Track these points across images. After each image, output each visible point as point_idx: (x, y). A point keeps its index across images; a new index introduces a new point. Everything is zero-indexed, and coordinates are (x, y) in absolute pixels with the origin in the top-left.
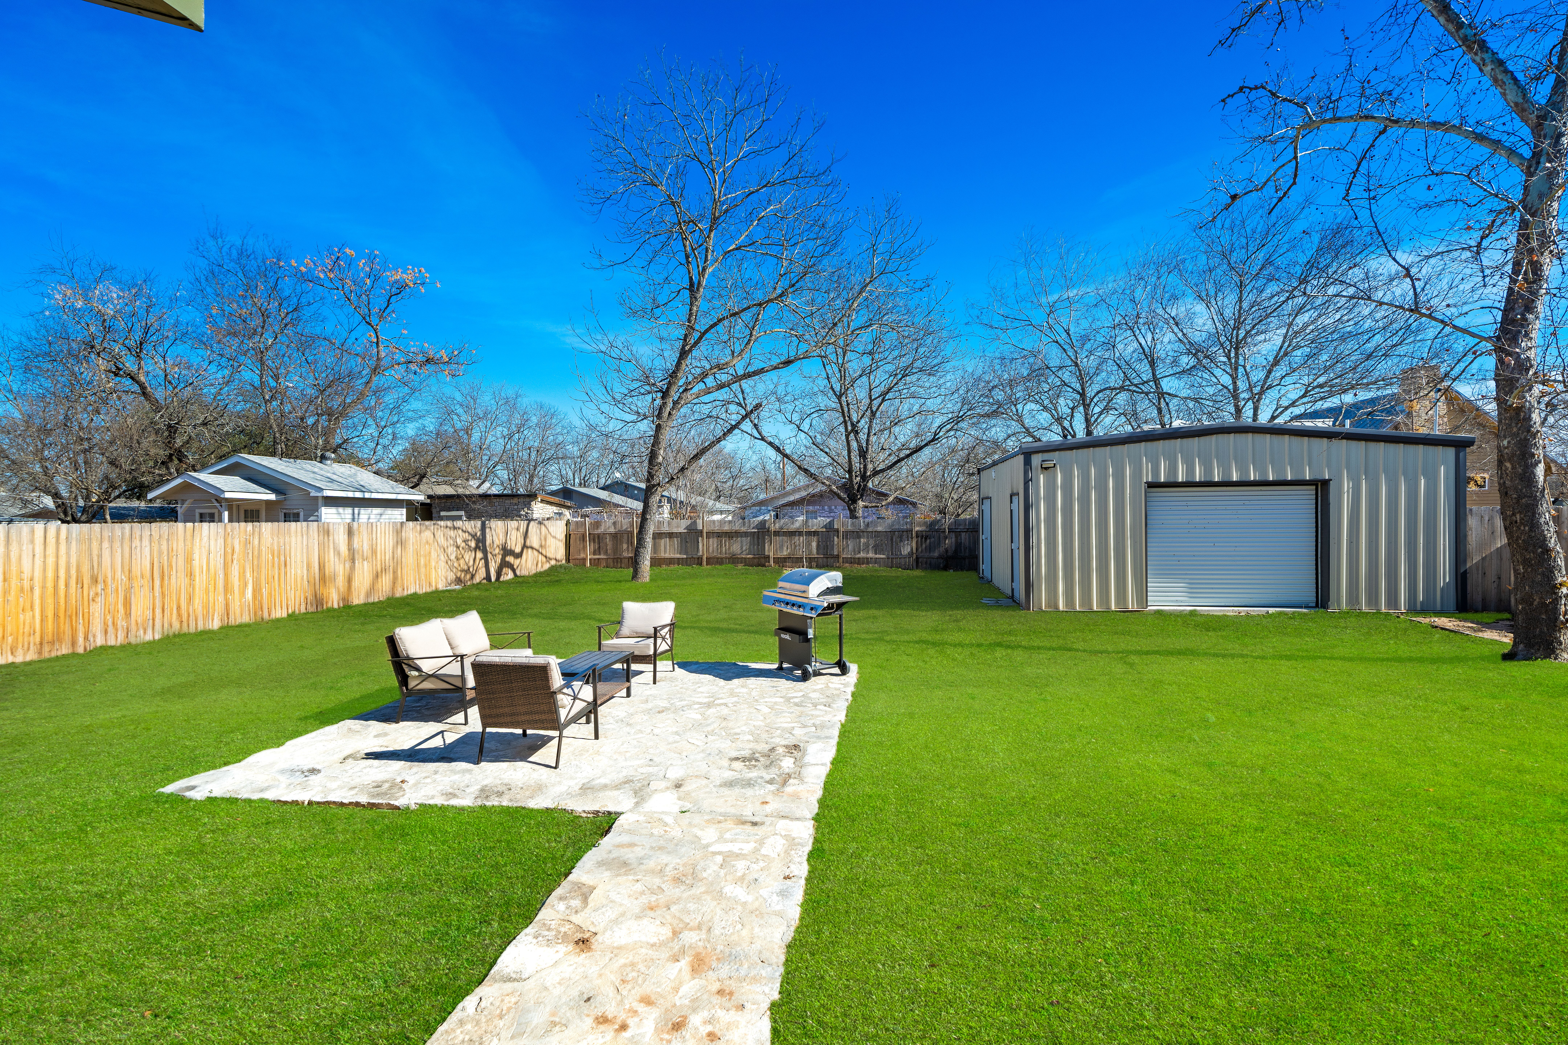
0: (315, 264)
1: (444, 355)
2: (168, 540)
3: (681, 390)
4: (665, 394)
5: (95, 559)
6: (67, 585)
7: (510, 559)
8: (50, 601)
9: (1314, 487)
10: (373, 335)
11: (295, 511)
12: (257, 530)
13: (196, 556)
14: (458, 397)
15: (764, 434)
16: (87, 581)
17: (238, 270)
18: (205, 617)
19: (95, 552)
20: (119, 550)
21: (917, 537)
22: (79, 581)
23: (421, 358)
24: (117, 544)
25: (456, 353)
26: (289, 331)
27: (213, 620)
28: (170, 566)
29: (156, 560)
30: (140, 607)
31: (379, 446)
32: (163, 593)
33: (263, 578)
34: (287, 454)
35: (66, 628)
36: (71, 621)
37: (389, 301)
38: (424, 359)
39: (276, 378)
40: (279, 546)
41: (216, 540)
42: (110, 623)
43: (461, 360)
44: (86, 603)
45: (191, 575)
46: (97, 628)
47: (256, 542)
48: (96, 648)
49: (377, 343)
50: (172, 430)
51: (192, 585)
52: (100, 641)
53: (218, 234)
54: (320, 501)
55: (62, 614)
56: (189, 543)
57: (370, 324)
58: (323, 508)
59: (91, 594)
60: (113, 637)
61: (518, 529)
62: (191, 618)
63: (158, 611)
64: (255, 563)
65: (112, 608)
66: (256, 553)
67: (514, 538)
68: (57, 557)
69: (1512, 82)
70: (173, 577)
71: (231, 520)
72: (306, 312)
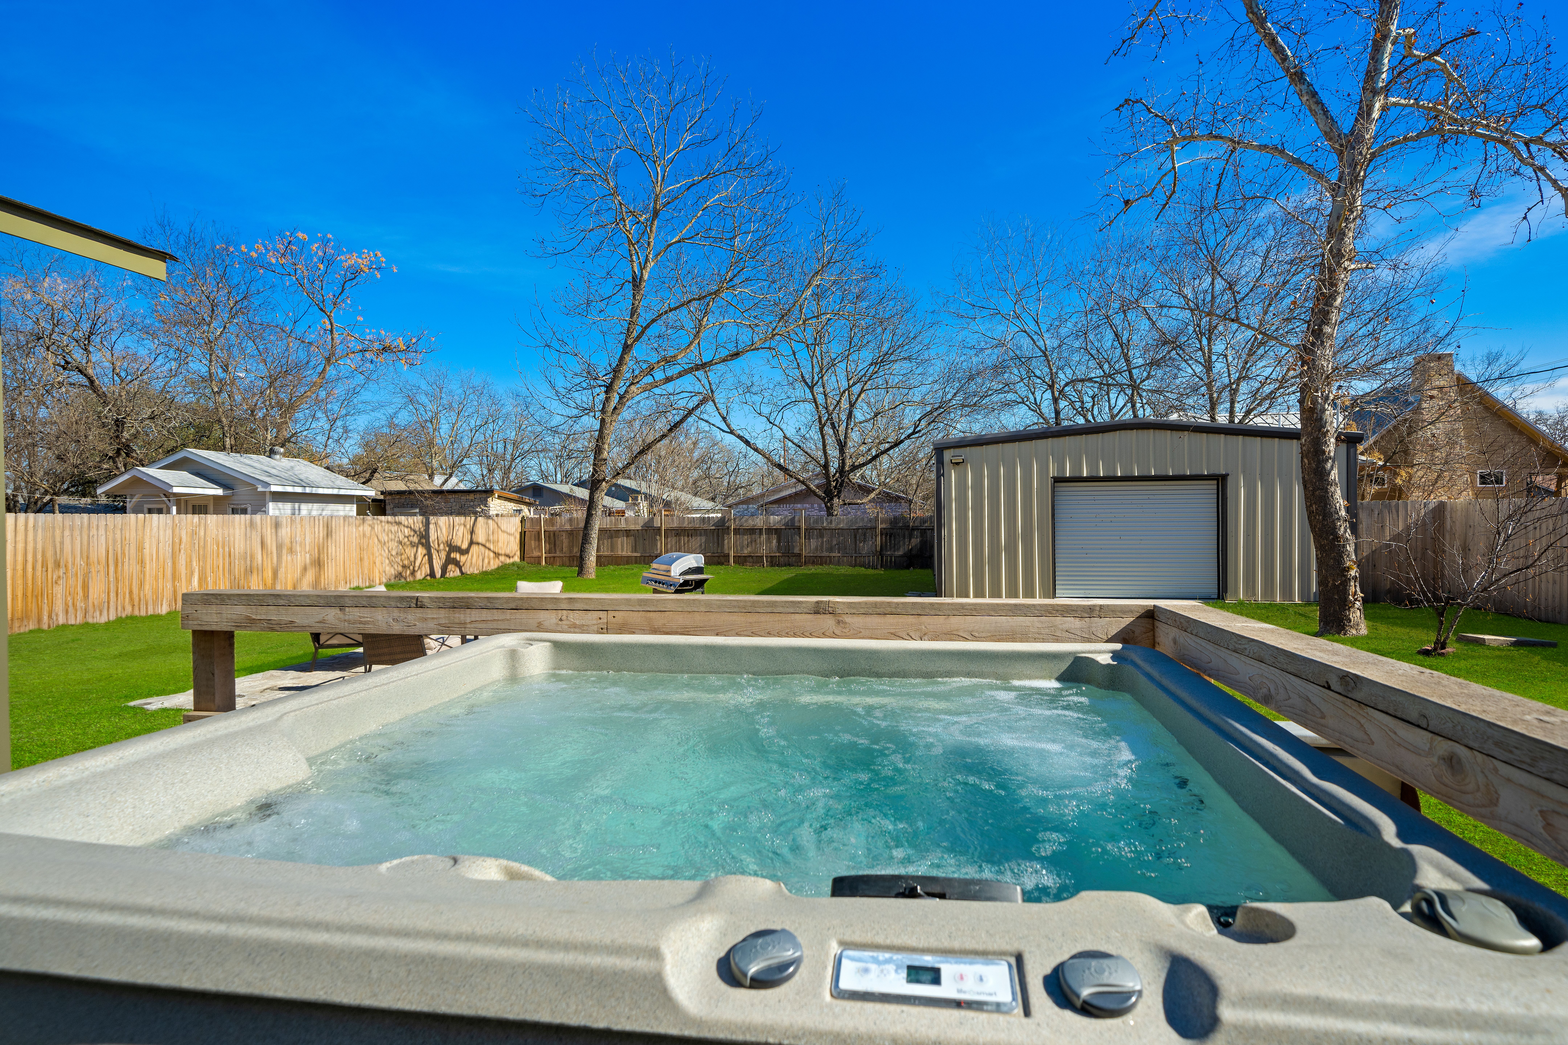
0: (266, 249)
1: (400, 343)
2: (121, 530)
3: (627, 384)
4: (609, 389)
5: (58, 545)
6: (34, 568)
7: (455, 555)
8: (20, 582)
9: (1215, 482)
10: (328, 322)
11: (243, 506)
12: (203, 522)
13: (147, 545)
14: (424, 386)
15: (733, 427)
16: (50, 566)
17: (186, 258)
18: (155, 603)
19: (58, 540)
20: (79, 538)
21: (882, 535)
22: (44, 565)
23: (377, 345)
24: (77, 533)
25: (414, 341)
26: (240, 319)
27: (162, 605)
28: (123, 553)
29: (111, 547)
30: (97, 590)
31: (330, 440)
32: (117, 579)
33: (208, 567)
34: (236, 449)
35: (33, 607)
36: (38, 601)
37: (343, 286)
38: (381, 347)
39: (225, 369)
40: (224, 538)
41: (165, 531)
42: (70, 604)
43: (419, 349)
44: (50, 585)
45: (142, 562)
46: (59, 607)
47: (202, 533)
48: (58, 626)
49: (331, 331)
50: (119, 424)
51: (143, 572)
52: (61, 620)
53: (166, 222)
54: (268, 497)
55: (29, 595)
56: (140, 533)
57: (324, 311)
58: (271, 504)
59: (55, 577)
60: (73, 616)
61: (465, 526)
62: (142, 602)
63: (113, 595)
64: (201, 553)
65: (72, 590)
66: (202, 544)
67: (460, 534)
68: (26, 543)
69: (1322, 112)
70: (126, 564)
71: (179, 512)
72: (256, 301)
